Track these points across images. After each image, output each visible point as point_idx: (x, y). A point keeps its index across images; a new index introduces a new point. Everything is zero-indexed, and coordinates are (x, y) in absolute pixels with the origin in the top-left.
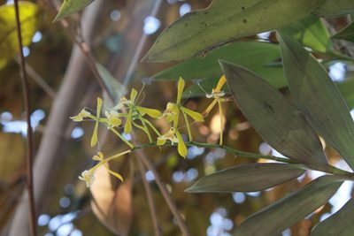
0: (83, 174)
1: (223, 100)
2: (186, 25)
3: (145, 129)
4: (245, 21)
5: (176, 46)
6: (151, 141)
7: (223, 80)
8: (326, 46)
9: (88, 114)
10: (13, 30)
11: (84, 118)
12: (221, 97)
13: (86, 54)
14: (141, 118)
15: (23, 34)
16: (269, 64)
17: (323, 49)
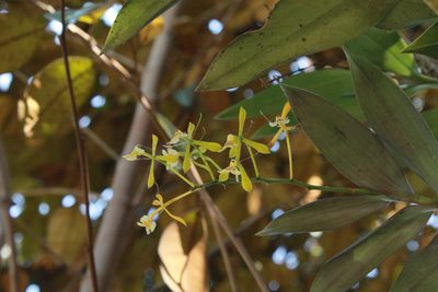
0: (142, 219)
1: (289, 128)
2: (241, 48)
3: (207, 167)
4: (304, 40)
5: (231, 71)
6: (213, 179)
7: (287, 107)
8: (411, 69)
9: (142, 152)
10: (64, 89)
11: (138, 157)
12: (287, 125)
13: (149, 111)
14: (202, 156)
15: (76, 93)
16: (347, 94)
17: (407, 73)
